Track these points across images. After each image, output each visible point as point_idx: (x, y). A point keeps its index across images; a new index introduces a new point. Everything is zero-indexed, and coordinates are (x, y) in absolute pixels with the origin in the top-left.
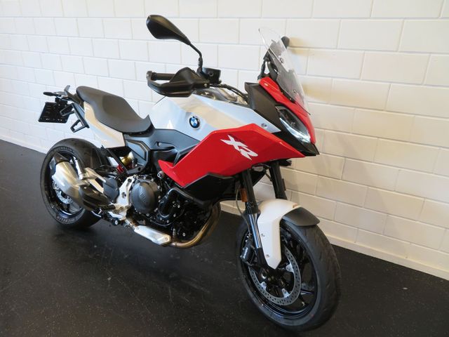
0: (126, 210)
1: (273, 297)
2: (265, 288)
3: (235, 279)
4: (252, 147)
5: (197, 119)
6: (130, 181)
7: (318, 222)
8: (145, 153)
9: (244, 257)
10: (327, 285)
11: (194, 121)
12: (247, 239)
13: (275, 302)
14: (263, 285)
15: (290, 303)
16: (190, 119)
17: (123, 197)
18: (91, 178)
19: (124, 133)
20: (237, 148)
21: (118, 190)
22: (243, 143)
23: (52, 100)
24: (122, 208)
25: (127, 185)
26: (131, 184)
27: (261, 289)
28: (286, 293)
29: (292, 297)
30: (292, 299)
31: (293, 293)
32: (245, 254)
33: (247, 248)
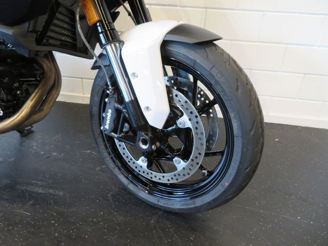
1: (159, 175)
2: (145, 165)
3: (98, 168)
9: (107, 127)
10: (251, 130)
12: (107, 95)
13: (164, 181)
14: (142, 163)
15: (187, 177)
27: (139, 168)
28: (180, 162)
29: (192, 165)
30: (190, 169)
31: (192, 160)
32: (108, 122)
33: (110, 111)
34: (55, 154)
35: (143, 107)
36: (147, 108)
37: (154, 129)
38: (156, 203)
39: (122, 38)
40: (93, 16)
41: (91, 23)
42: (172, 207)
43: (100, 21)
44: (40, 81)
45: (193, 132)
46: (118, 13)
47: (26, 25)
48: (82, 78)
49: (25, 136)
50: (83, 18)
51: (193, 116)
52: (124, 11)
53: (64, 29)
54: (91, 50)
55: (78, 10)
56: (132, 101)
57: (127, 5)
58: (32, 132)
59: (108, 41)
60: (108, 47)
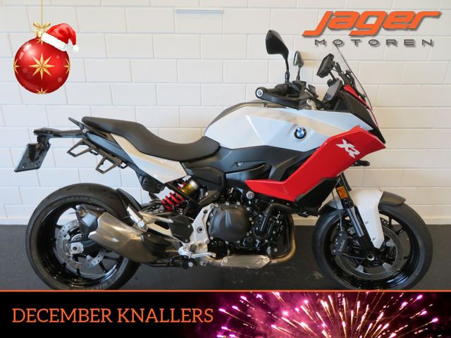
0: (206, 246)
4: (357, 147)
5: (304, 130)
6: (205, 212)
7: (404, 200)
11: (300, 132)
16: (297, 131)
17: (199, 232)
18: (150, 222)
19: (181, 162)
20: (347, 150)
24: (200, 245)
25: (203, 218)
26: (207, 214)
30: (394, 269)
41: (342, 198)
45: (396, 248)
56: (363, 236)
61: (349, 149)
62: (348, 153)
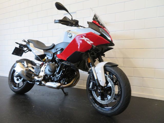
0: (43, 77)
1: (104, 101)
2: (100, 99)
4: (91, 40)
6: (45, 65)
8: (52, 55)
9: (91, 87)
12: (91, 79)
13: (105, 103)
17: (42, 72)
18: (30, 67)
19: (44, 50)
20: (86, 40)
21: (40, 70)
22: (88, 38)
23: (18, 46)
24: (41, 76)
25: (44, 67)
27: (98, 100)
28: (109, 97)
29: (112, 97)
30: (112, 98)
31: (112, 95)
32: (91, 86)
33: (92, 83)
34: (74, 100)
35: (99, 80)
36: (100, 81)
37: (102, 86)
38: (103, 112)
39: (96, 66)
40: (90, 61)
41: (89, 62)
42: (107, 112)
43: (91, 62)
44: (75, 77)
45: (112, 87)
46: (96, 60)
47: (76, 63)
48: (84, 80)
49: (66, 95)
50: (87, 62)
51: (111, 83)
52: (97, 60)
53: (83, 64)
54: (88, 68)
55: (87, 60)
56: (97, 79)
57: (98, 58)
58: (68, 95)
59: (92, 66)
60: (92, 67)
61: (87, 40)
62: (86, 42)
